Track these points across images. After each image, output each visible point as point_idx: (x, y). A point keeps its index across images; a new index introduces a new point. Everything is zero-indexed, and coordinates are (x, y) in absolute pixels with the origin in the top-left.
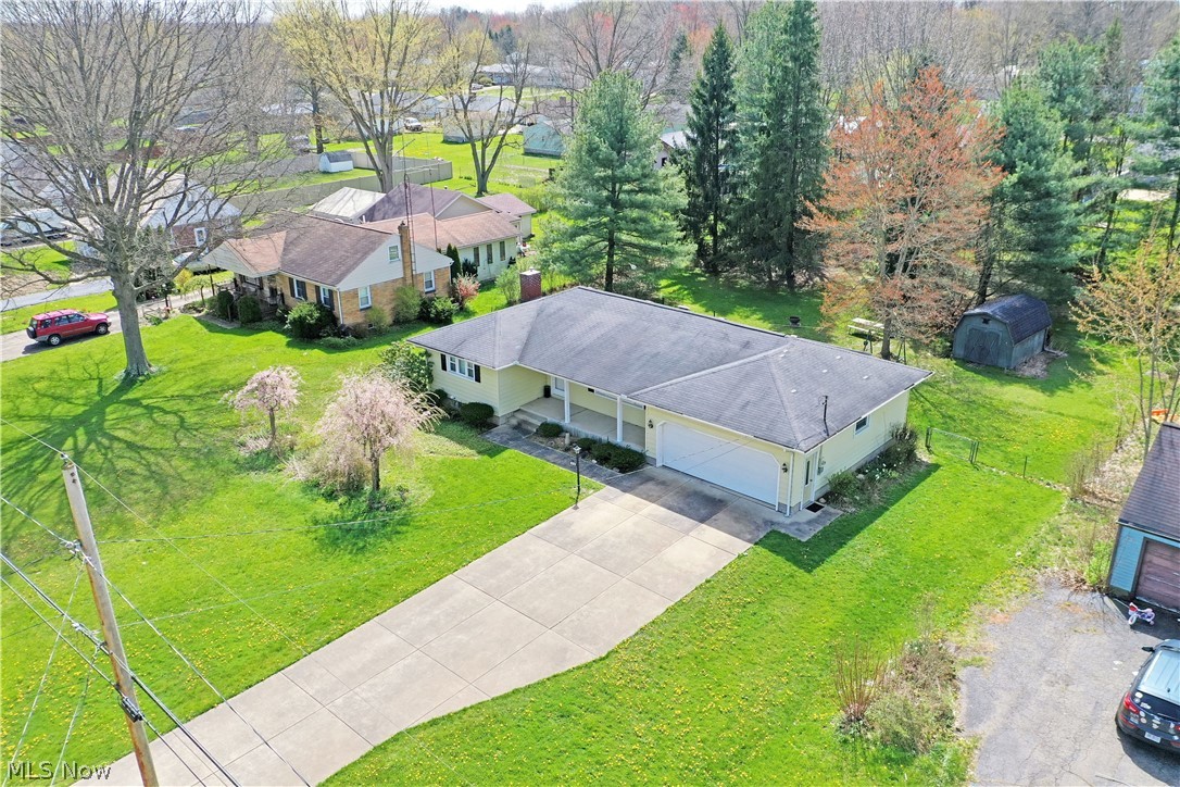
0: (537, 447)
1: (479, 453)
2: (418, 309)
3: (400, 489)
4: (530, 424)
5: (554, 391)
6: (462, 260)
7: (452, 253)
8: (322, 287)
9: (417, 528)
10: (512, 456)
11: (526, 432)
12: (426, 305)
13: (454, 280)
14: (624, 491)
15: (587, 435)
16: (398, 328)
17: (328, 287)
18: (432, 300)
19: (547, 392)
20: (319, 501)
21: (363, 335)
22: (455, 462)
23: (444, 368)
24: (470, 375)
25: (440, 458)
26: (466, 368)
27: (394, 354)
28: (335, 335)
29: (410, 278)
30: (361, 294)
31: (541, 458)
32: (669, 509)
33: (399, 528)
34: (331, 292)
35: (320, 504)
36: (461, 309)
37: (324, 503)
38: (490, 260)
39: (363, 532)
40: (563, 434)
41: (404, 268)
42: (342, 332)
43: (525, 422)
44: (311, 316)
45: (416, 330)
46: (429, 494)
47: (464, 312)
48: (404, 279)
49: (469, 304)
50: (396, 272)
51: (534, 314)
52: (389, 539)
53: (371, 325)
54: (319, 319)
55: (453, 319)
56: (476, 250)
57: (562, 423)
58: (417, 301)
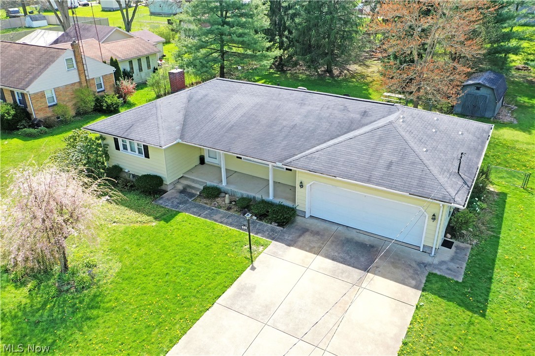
0: (204, 208)
1: (156, 218)
2: (93, 104)
3: (89, 266)
4: (193, 188)
5: (207, 159)
6: (122, 69)
7: (114, 63)
8: (16, 91)
9: (107, 310)
10: (185, 220)
11: (192, 195)
12: (98, 101)
13: (118, 82)
14: (289, 245)
15: (242, 195)
16: (79, 118)
17: (20, 91)
18: (103, 97)
19: (202, 160)
20: (8, 288)
21: (51, 126)
22: (136, 230)
23: (118, 148)
24: (140, 152)
25: (122, 227)
26: (136, 147)
27: (75, 140)
28: (30, 126)
29: (85, 82)
30: (48, 95)
31: (210, 219)
32: (333, 260)
33: (89, 313)
34: (23, 95)
35: (9, 292)
36: (125, 102)
37: (13, 290)
38: (141, 69)
39: (53, 323)
40: (223, 195)
41: (79, 75)
42: (35, 124)
43: (189, 186)
44: (8, 113)
45: (93, 119)
46: (116, 267)
47: (127, 104)
48: (80, 83)
49: (130, 99)
50: (73, 77)
51: (185, 100)
52: (80, 329)
53: (58, 118)
54: (14, 116)
55: (120, 109)
56: (131, 62)
57: (220, 186)
58: (92, 98)
